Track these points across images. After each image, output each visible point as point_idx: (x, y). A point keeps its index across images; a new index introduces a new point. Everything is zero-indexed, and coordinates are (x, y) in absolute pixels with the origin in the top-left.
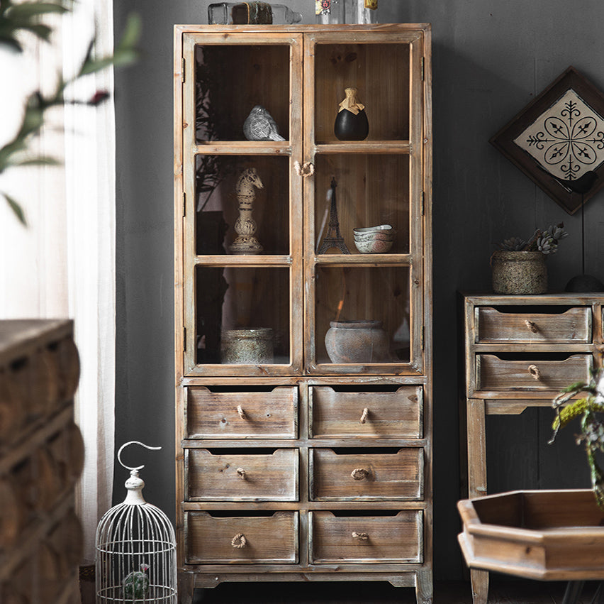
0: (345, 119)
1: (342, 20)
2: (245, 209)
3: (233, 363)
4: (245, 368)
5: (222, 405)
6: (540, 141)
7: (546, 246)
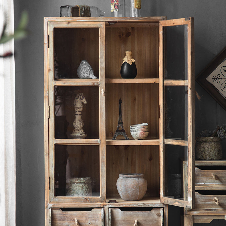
0: (125, 67)
1: (124, 14)
2: (78, 115)
3: (72, 196)
4: (78, 198)
5: (68, 218)
6: (218, 79)
7: (222, 134)
